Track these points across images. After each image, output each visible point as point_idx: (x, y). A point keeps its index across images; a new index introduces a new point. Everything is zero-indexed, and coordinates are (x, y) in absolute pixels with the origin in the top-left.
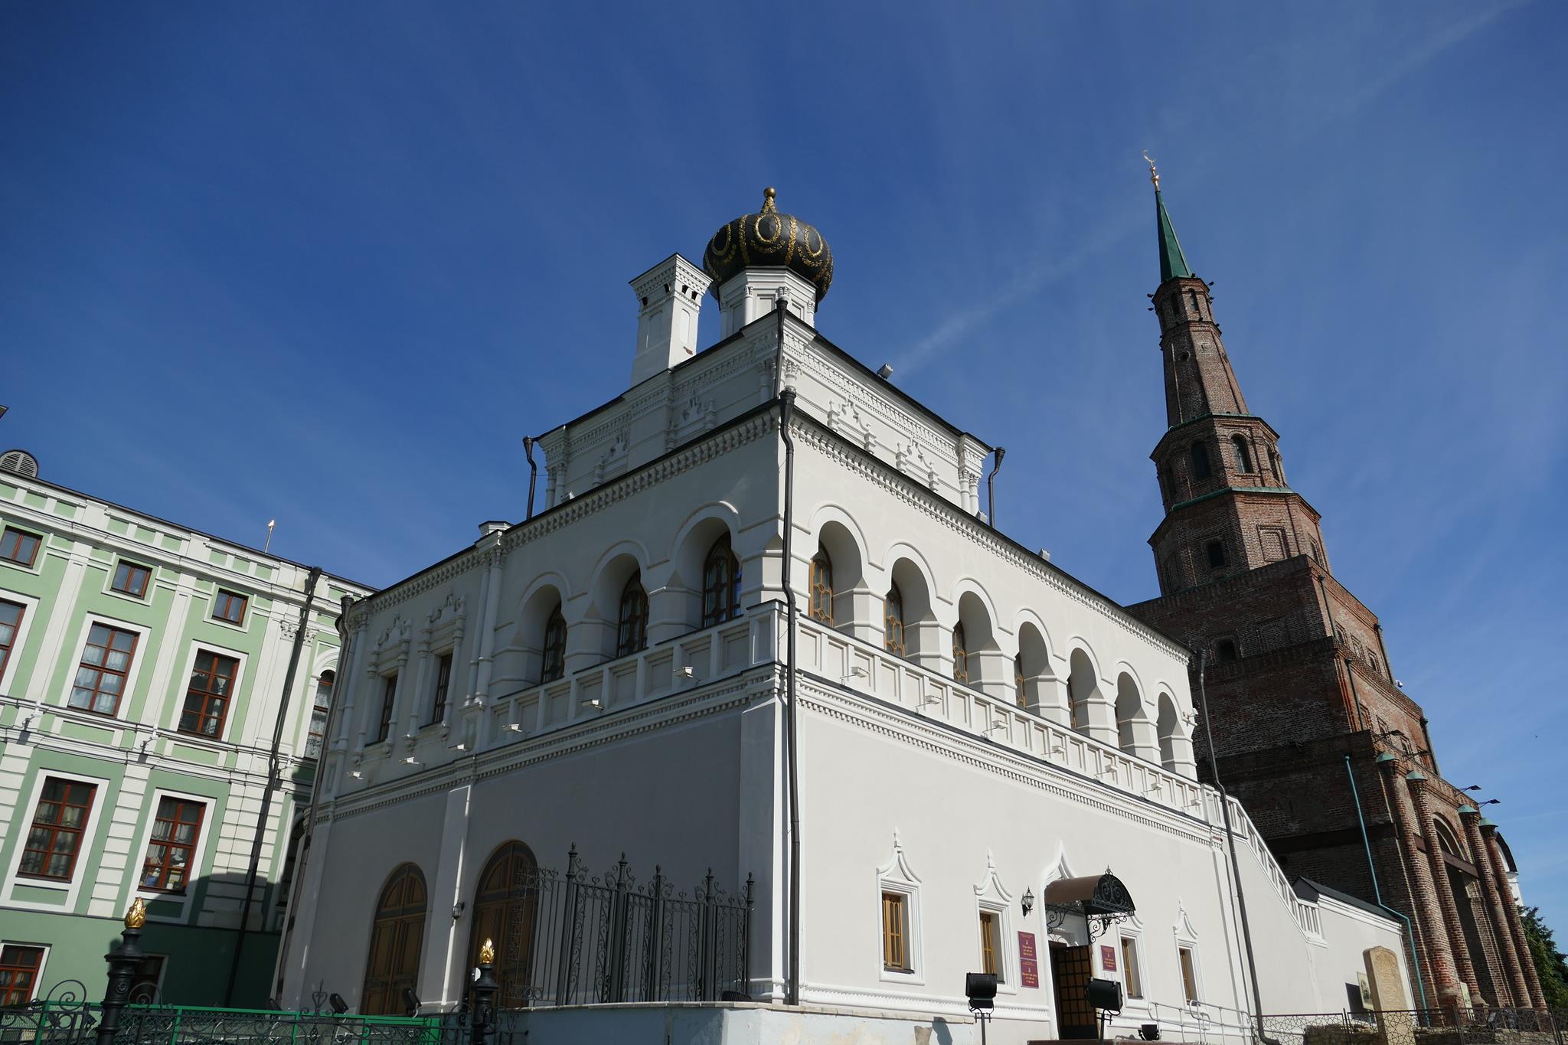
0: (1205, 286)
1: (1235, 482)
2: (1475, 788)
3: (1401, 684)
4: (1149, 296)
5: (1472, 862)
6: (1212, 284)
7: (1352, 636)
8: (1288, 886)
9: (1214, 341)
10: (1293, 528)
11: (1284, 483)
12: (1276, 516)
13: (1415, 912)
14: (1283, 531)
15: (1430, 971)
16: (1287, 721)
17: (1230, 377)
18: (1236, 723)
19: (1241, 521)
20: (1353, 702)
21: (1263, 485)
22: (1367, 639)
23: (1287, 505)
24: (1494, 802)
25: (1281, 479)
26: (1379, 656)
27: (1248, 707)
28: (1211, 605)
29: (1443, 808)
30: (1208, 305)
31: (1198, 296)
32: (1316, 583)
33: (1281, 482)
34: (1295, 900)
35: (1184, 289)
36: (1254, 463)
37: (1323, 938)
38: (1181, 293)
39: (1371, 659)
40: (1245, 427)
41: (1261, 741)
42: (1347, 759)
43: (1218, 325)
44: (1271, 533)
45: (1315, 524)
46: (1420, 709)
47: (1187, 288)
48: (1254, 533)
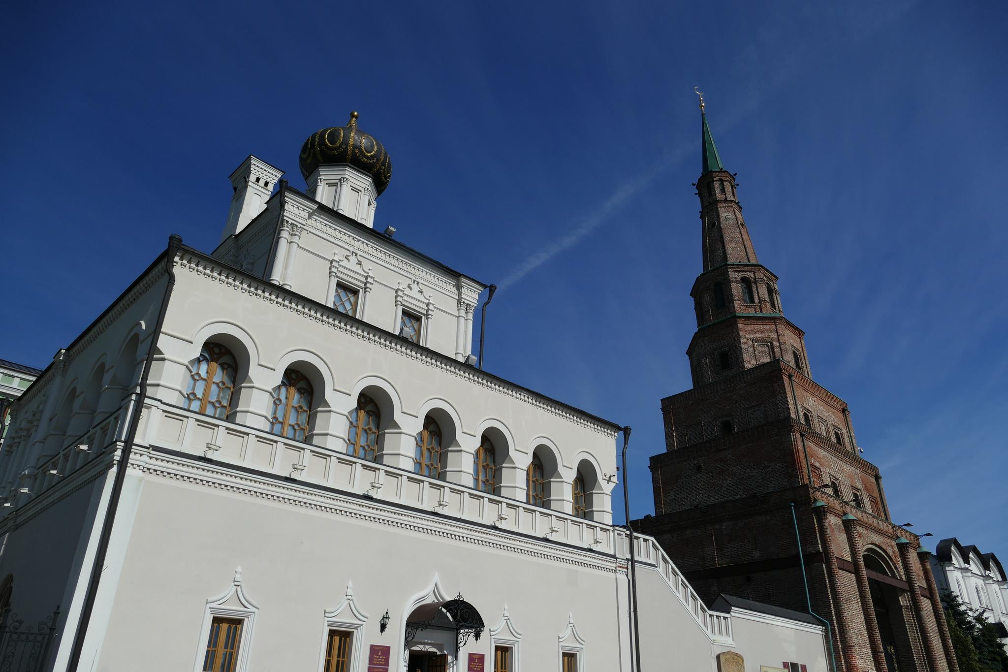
0: (731, 176)
1: (740, 309)
2: (908, 525)
3: (862, 451)
4: (693, 185)
5: (904, 579)
6: (735, 174)
7: (818, 416)
8: (700, 601)
9: (735, 213)
10: (779, 341)
11: (779, 310)
12: (766, 333)
13: (834, 618)
14: (771, 343)
15: (843, 662)
16: (760, 478)
17: (744, 238)
18: (726, 479)
19: (741, 337)
20: (804, 463)
21: (761, 311)
22: (833, 418)
23: (776, 325)
24: (929, 535)
25: (777, 307)
26: (844, 431)
27: (734, 468)
28: (717, 396)
29: (877, 539)
30: (733, 190)
31: (725, 183)
32: (786, 379)
33: (777, 309)
34: (706, 611)
35: (715, 179)
36: (756, 296)
37: (733, 640)
38: (713, 181)
39: (836, 433)
40: (750, 272)
41: (742, 493)
42: (792, 506)
43: (739, 202)
44: (763, 345)
45: (800, 338)
46: (876, 469)
47: (717, 178)
48: (750, 345)
